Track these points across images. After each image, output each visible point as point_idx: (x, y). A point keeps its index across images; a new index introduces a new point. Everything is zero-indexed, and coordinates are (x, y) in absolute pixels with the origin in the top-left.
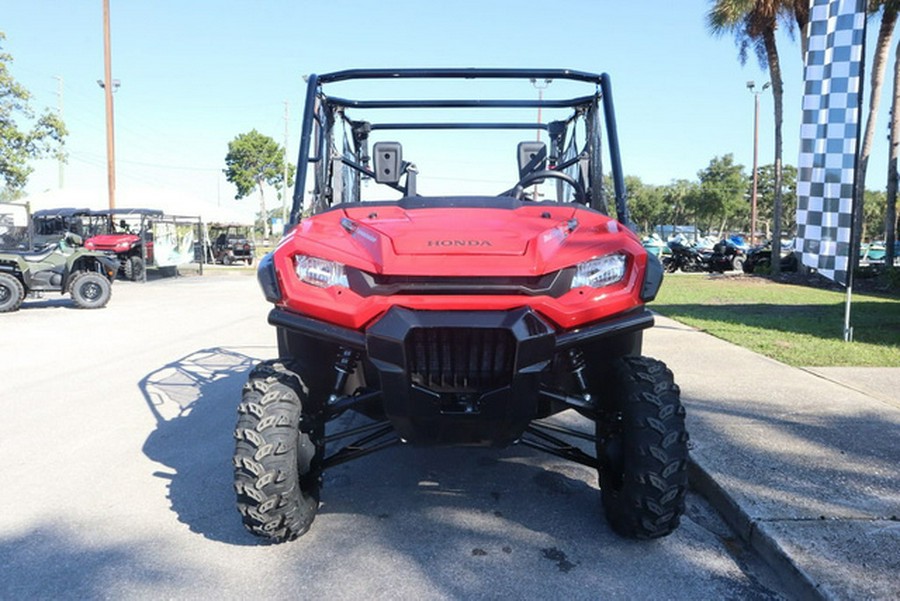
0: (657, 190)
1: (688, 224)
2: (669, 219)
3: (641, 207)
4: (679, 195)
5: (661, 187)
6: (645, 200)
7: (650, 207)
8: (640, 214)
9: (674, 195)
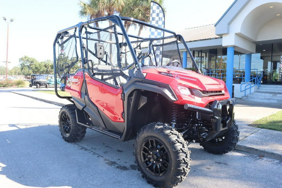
0: (41, 63)
1: (50, 74)
2: (44, 73)
3: (36, 68)
4: (49, 65)
5: (43, 62)
6: (38, 66)
7: (39, 68)
8: (36, 70)
9: (47, 65)
